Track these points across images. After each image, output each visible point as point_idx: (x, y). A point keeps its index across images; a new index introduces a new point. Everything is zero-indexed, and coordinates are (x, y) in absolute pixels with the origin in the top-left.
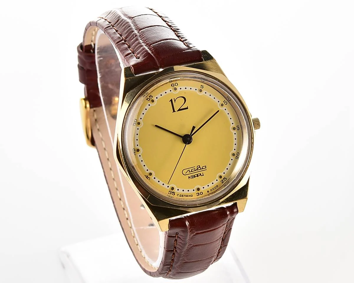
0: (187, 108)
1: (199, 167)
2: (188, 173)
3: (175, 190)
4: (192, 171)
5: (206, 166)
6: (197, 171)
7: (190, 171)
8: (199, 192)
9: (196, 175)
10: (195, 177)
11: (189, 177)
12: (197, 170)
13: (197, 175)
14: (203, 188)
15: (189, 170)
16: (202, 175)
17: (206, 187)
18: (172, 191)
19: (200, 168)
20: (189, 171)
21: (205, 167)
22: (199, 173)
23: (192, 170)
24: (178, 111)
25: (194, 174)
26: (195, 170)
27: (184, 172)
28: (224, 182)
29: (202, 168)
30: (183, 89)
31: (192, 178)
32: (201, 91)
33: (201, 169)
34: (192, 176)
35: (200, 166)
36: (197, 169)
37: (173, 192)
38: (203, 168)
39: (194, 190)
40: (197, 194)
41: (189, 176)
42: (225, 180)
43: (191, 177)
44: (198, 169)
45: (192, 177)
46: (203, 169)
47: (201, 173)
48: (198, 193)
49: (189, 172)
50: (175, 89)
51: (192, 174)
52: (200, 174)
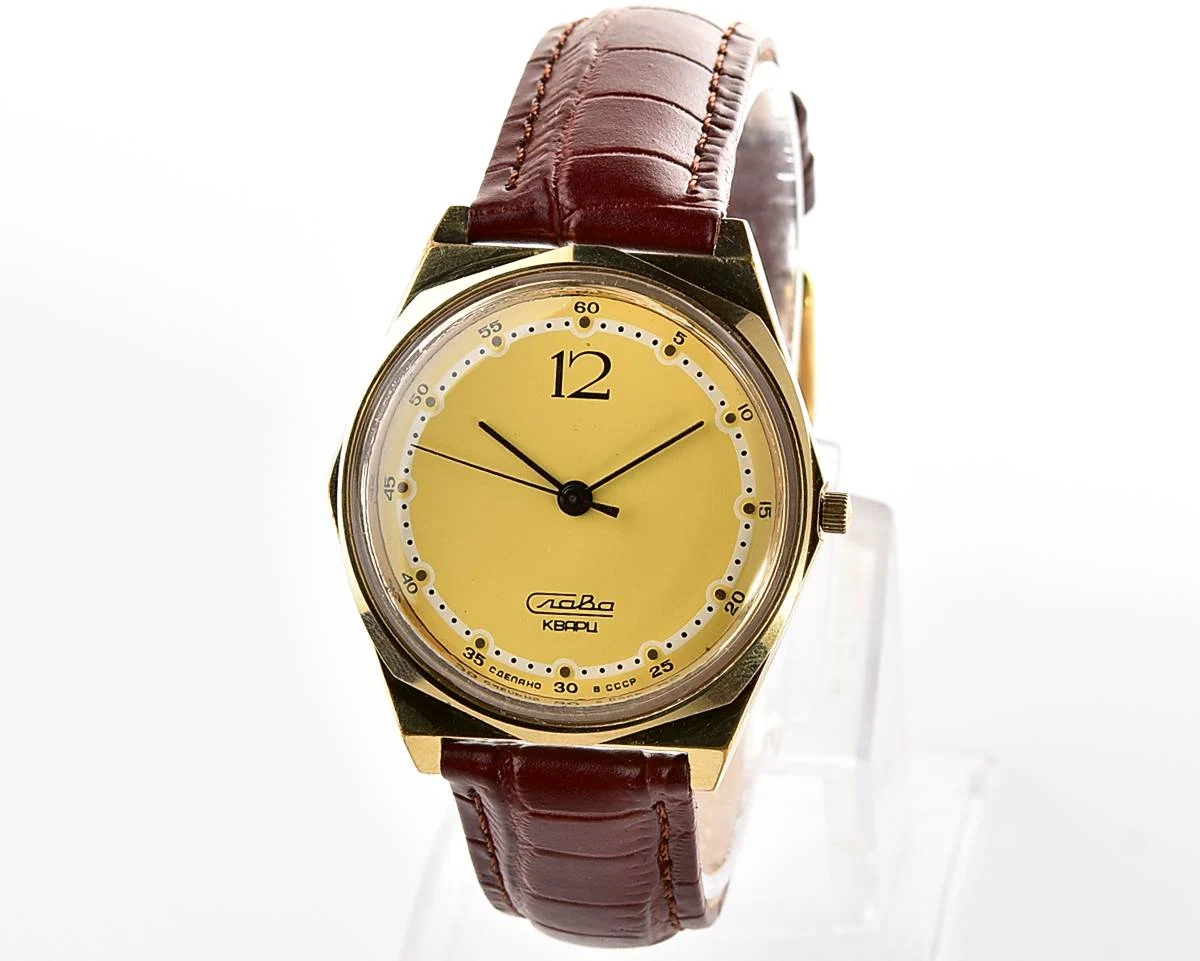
0: (606, 396)
1: (590, 601)
2: (547, 608)
3: (488, 653)
4: (561, 607)
5: (612, 604)
6: (577, 611)
7: (556, 604)
8: (566, 681)
9: (572, 625)
10: (566, 628)
11: (545, 624)
12: (580, 607)
13: (576, 624)
14: (584, 672)
15: (553, 601)
16: (591, 628)
17: (593, 673)
18: (477, 651)
19: (590, 605)
20: (550, 603)
21: (609, 606)
22: (585, 619)
23: (563, 604)
24: (572, 396)
25: (565, 619)
26: (572, 608)
27: (534, 603)
28: (661, 674)
29: (596, 607)
30: (612, 328)
31: (556, 629)
32: (670, 351)
33: (593, 609)
34: (556, 622)
35: (592, 598)
36: (582, 604)
37: (479, 654)
38: (602, 606)
39: (549, 670)
40: (556, 685)
41: (548, 617)
42: (665, 670)
43: (552, 625)
44: (583, 606)
45: (556, 625)
46: (599, 609)
47: (591, 621)
48: (563, 685)
49: (552, 607)
50: (585, 323)
51: (558, 618)
52: (587, 625)
